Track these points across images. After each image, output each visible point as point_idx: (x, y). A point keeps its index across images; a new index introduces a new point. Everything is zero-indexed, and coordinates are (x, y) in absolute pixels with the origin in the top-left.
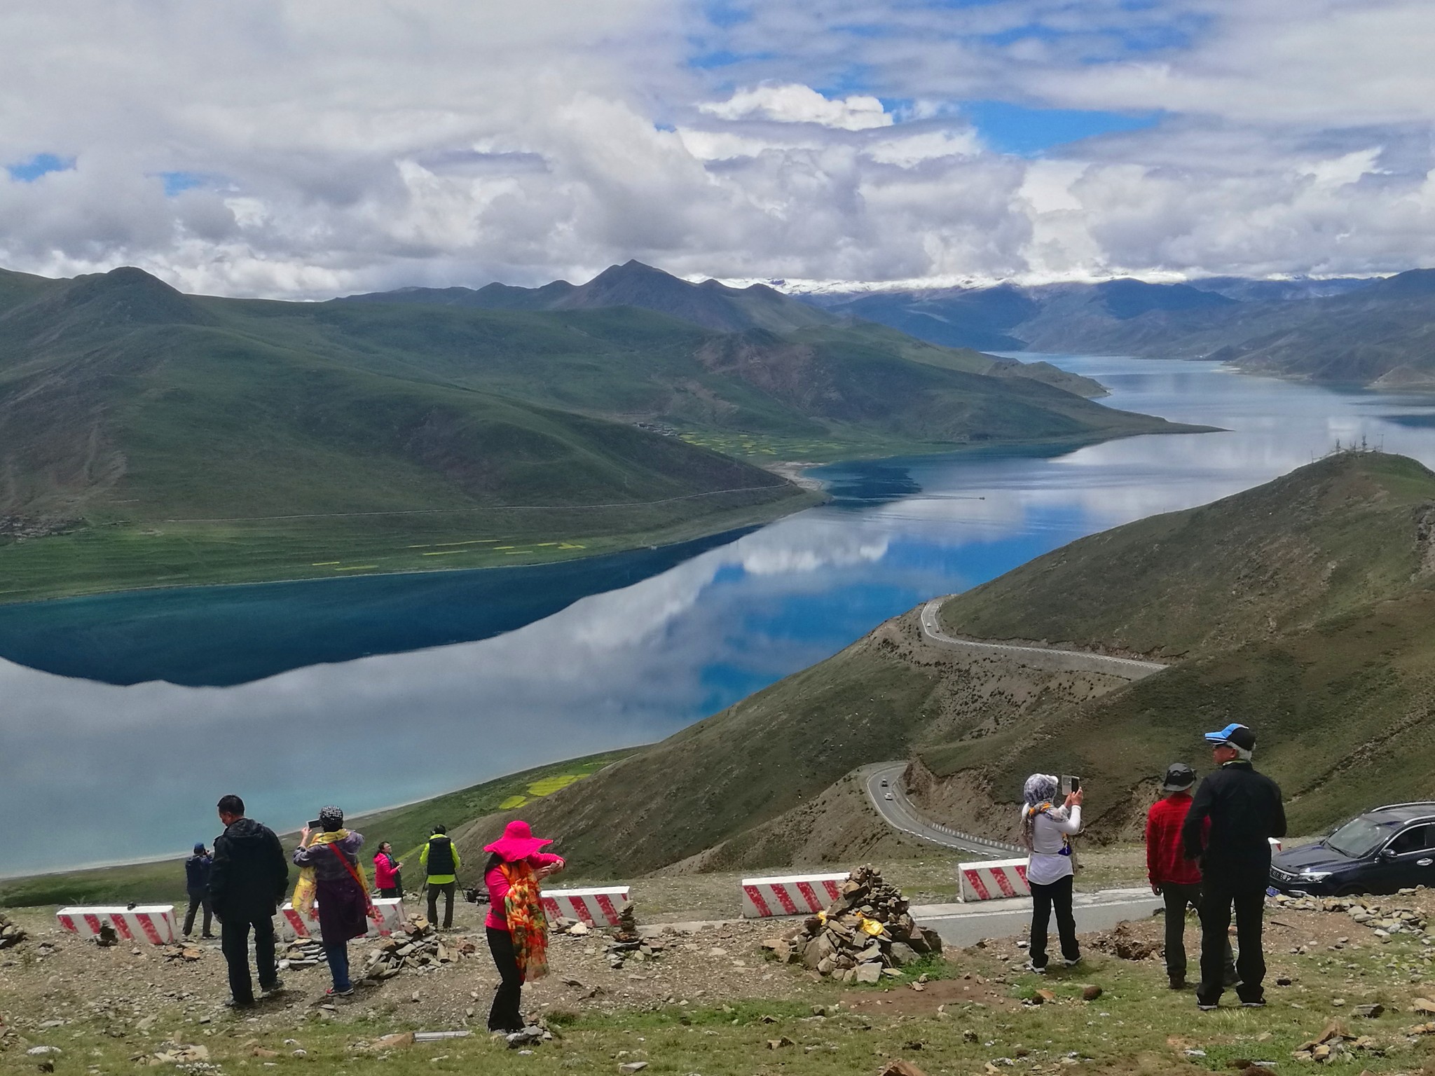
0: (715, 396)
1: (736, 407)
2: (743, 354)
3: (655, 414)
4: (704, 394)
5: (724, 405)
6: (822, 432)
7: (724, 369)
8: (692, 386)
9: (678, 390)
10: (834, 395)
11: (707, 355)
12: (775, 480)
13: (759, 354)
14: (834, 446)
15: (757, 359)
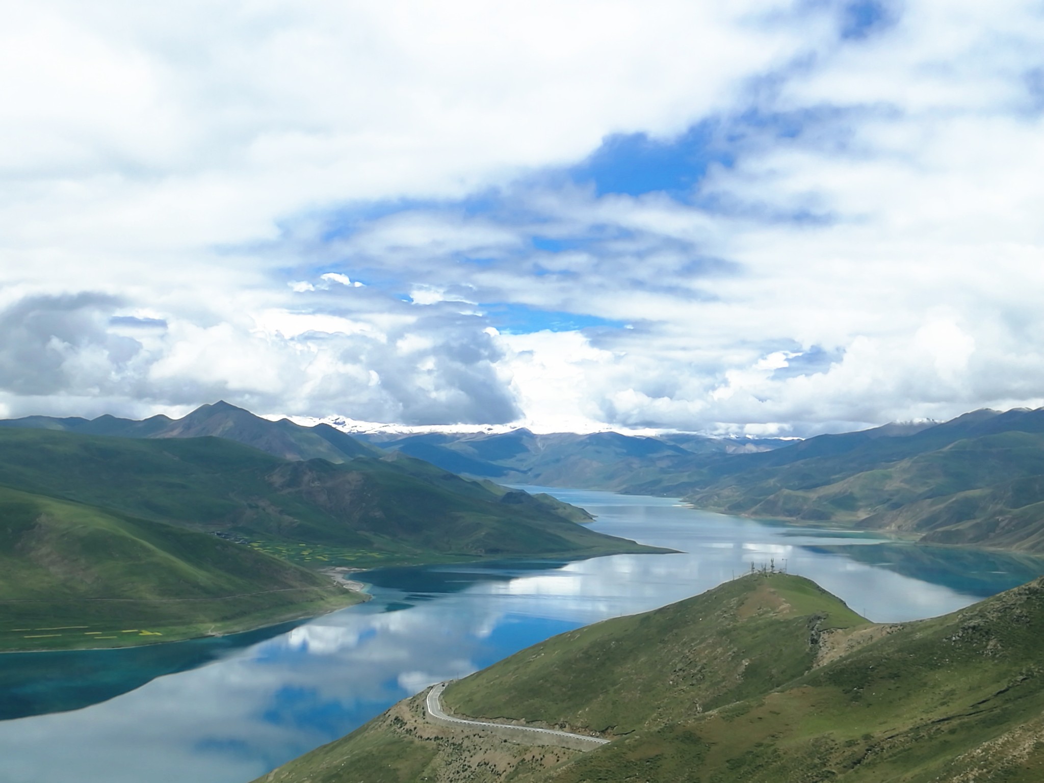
0: (281, 512)
1: (297, 521)
2: (306, 478)
3: (230, 525)
4: (272, 510)
5: (287, 519)
6: (366, 544)
7: (290, 490)
8: (262, 503)
9: (251, 507)
10: (378, 514)
11: (277, 479)
12: (325, 581)
13: (319, 479)
14: (375, 555)
15: (317, 484)
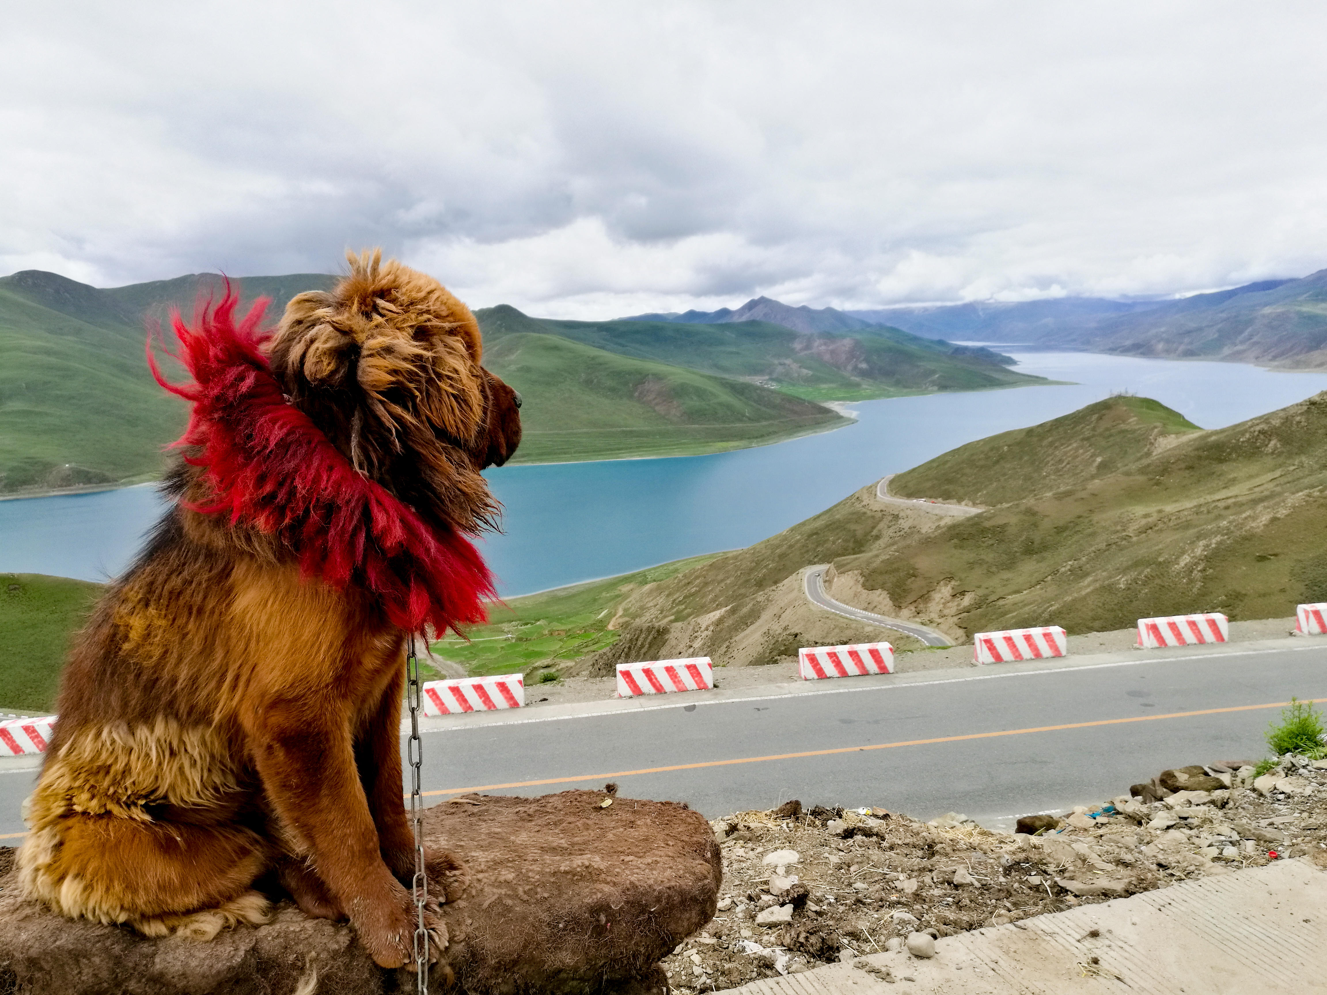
0: (800, 367)
1: (810, 373)
2: (816, 344)
3: (767, 377)
4: (795, 366)
5: (805, 371)
7: (806, 352)
8: (788, 362)
9: (781, 364)
10: (864, 366)
11: (797, 346)
12: (827, 411)
13: (825, 344)
15: (823, 348)
